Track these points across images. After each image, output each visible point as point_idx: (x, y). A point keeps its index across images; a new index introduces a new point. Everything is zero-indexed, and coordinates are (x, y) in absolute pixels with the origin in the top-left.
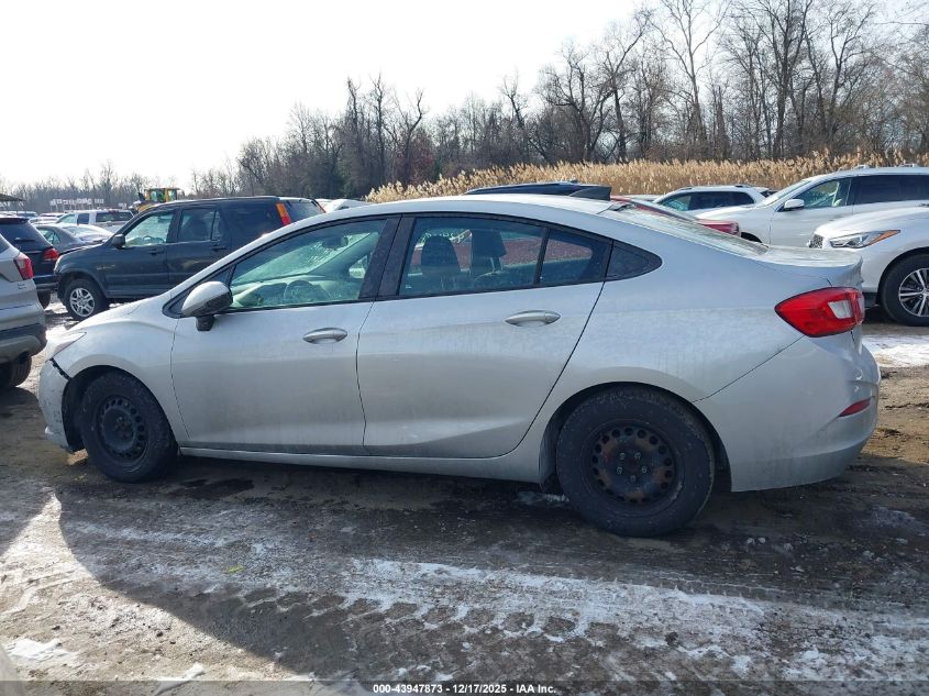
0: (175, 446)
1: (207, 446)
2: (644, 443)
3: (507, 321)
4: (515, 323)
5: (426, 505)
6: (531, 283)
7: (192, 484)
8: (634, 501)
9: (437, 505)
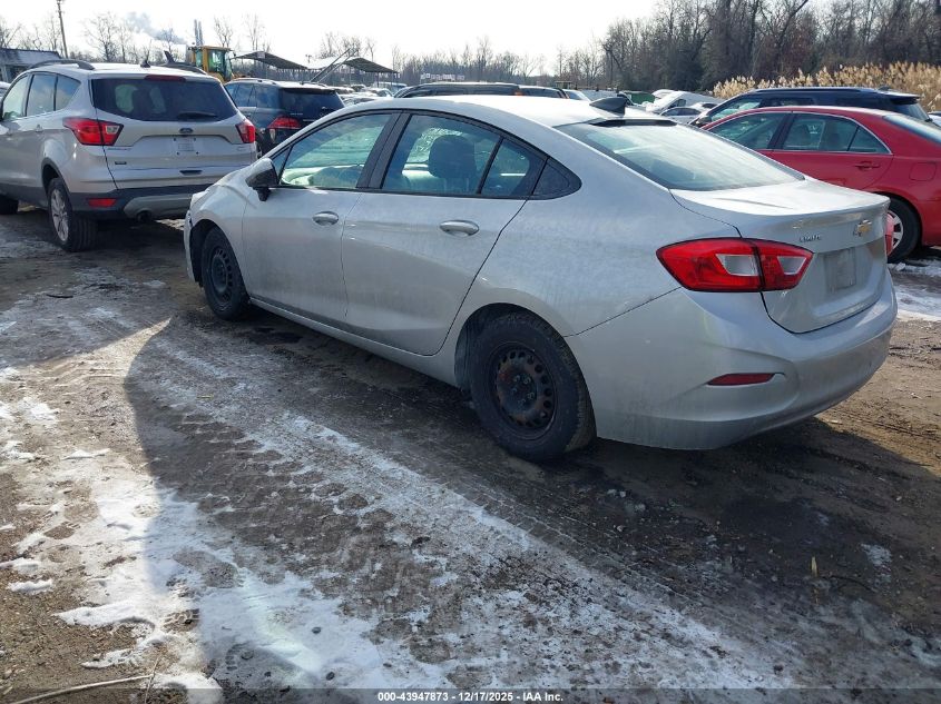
0: (247, 296)
1: (263, 299)
2: (530, 369)
3: (441, 227)
4: (448, 230)
5: (394, 388)
6: (474, 193)
7: (263, 330)
8: (520, 423)
9: (402, 389)
